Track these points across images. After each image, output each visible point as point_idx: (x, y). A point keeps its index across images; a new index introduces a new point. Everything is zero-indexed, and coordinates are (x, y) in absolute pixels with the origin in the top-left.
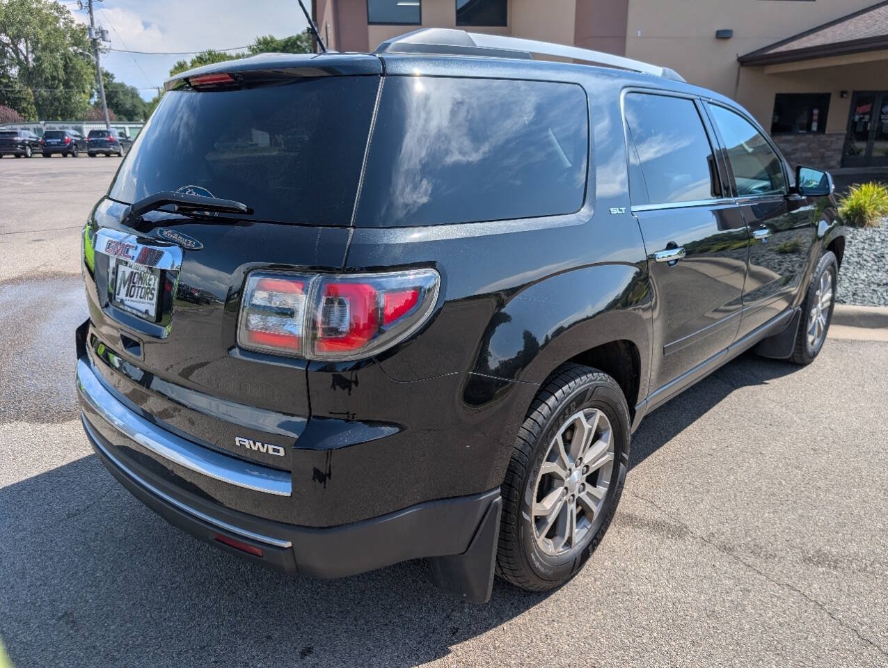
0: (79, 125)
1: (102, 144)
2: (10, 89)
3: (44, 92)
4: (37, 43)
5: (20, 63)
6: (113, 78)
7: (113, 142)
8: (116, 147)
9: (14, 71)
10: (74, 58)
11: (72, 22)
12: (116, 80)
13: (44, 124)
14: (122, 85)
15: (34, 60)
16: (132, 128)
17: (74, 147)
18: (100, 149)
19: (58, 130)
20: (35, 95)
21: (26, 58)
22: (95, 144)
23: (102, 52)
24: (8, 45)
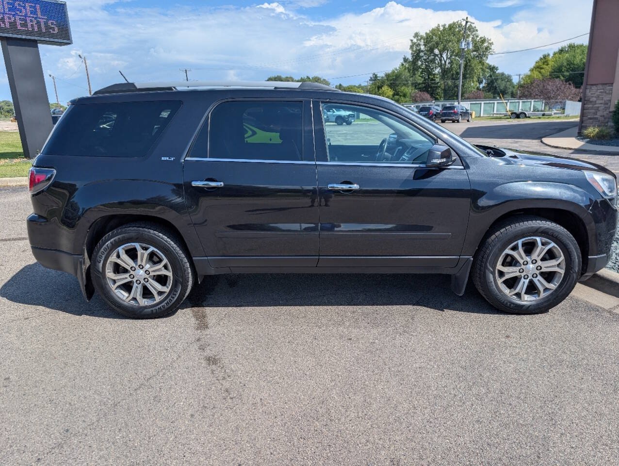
0: (452, 103)
1: (449, 115)
2: (433, 82)
3: (450, 82)
4: (453, 52)
5: (441, 66)
6: (497, 69)
7: (456, 114)
8: (456, 116)
9: (437, 70)
10: (472, 60)
11: (477, 36)
12: (498, 71)
13: (434, 103)
14: (503, 74)
15: (449, 63)
16: (512, 102)
17: (434, 117)
18: (446, 118)
19: (428, 106)
20: (444, 84)
21: (445, 62)
22: (444, 115)
23: (491, 54)
24: (437, 55)
